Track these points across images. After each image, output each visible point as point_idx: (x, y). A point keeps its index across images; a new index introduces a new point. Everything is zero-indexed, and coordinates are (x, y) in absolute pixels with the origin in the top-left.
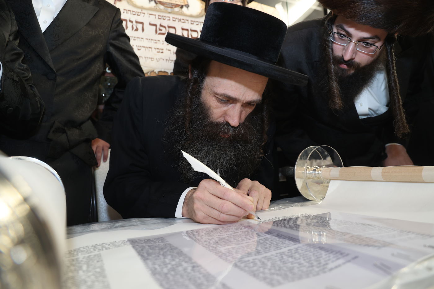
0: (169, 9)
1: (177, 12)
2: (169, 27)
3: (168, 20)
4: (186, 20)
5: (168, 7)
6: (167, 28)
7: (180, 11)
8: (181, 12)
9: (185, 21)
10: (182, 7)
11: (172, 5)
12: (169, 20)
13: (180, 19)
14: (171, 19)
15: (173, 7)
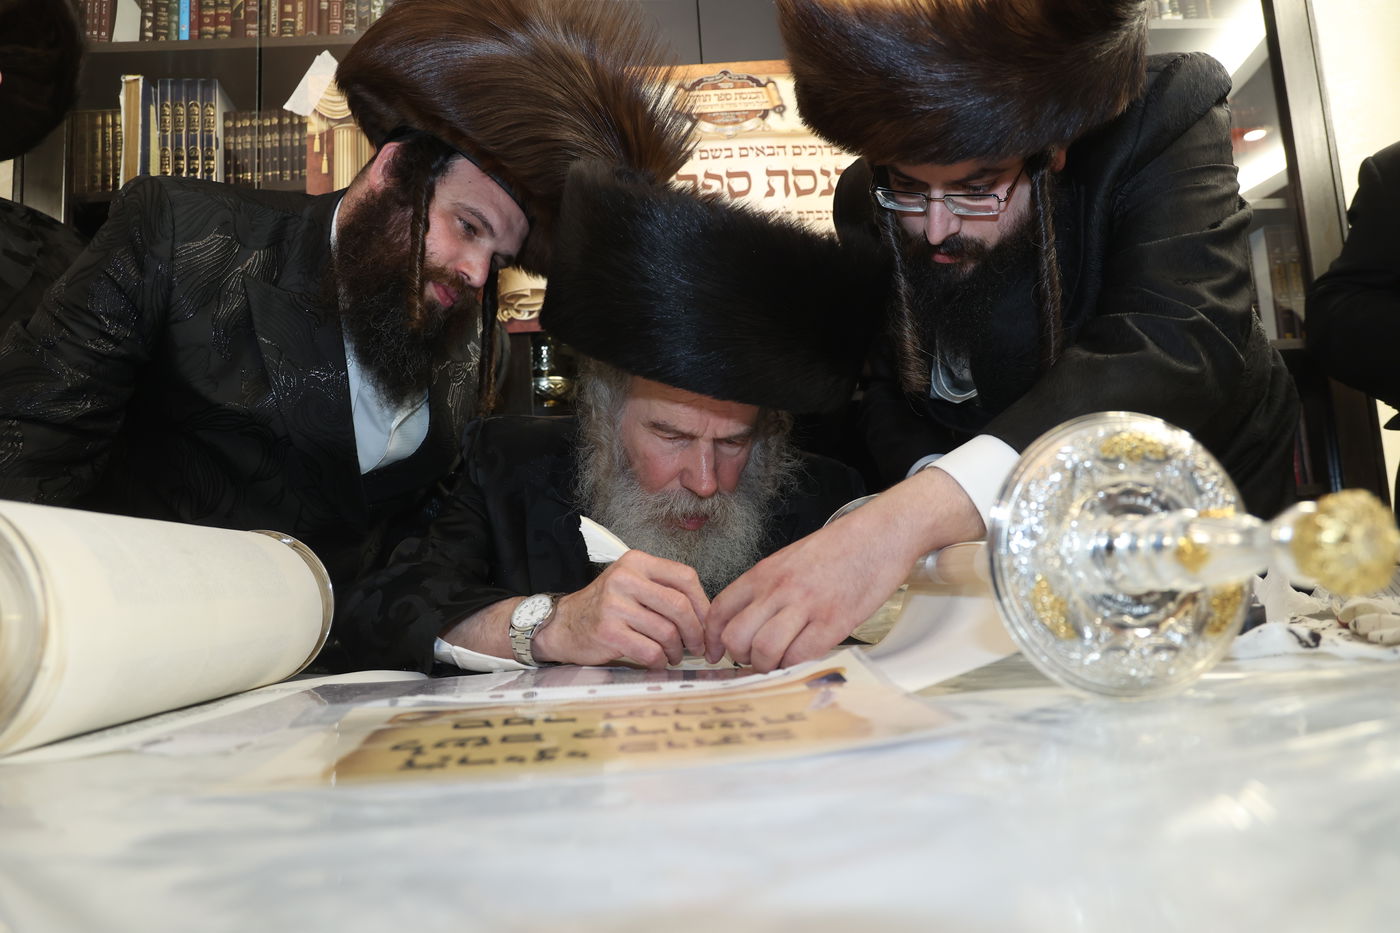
0: (730, 127)
1: (751, 130)
2: (730, 175)
3: (727, 157)
4: (779, 147)
5: (726, 124)
6: (726, 180)
7: (759, 126)
8: (763, 130)
9: (776, 150)
10: (765, 114)
11: (737, 116)
12: (731, 156)
13: (760, 148)
14: (736, 152)
15: (741, 120)
